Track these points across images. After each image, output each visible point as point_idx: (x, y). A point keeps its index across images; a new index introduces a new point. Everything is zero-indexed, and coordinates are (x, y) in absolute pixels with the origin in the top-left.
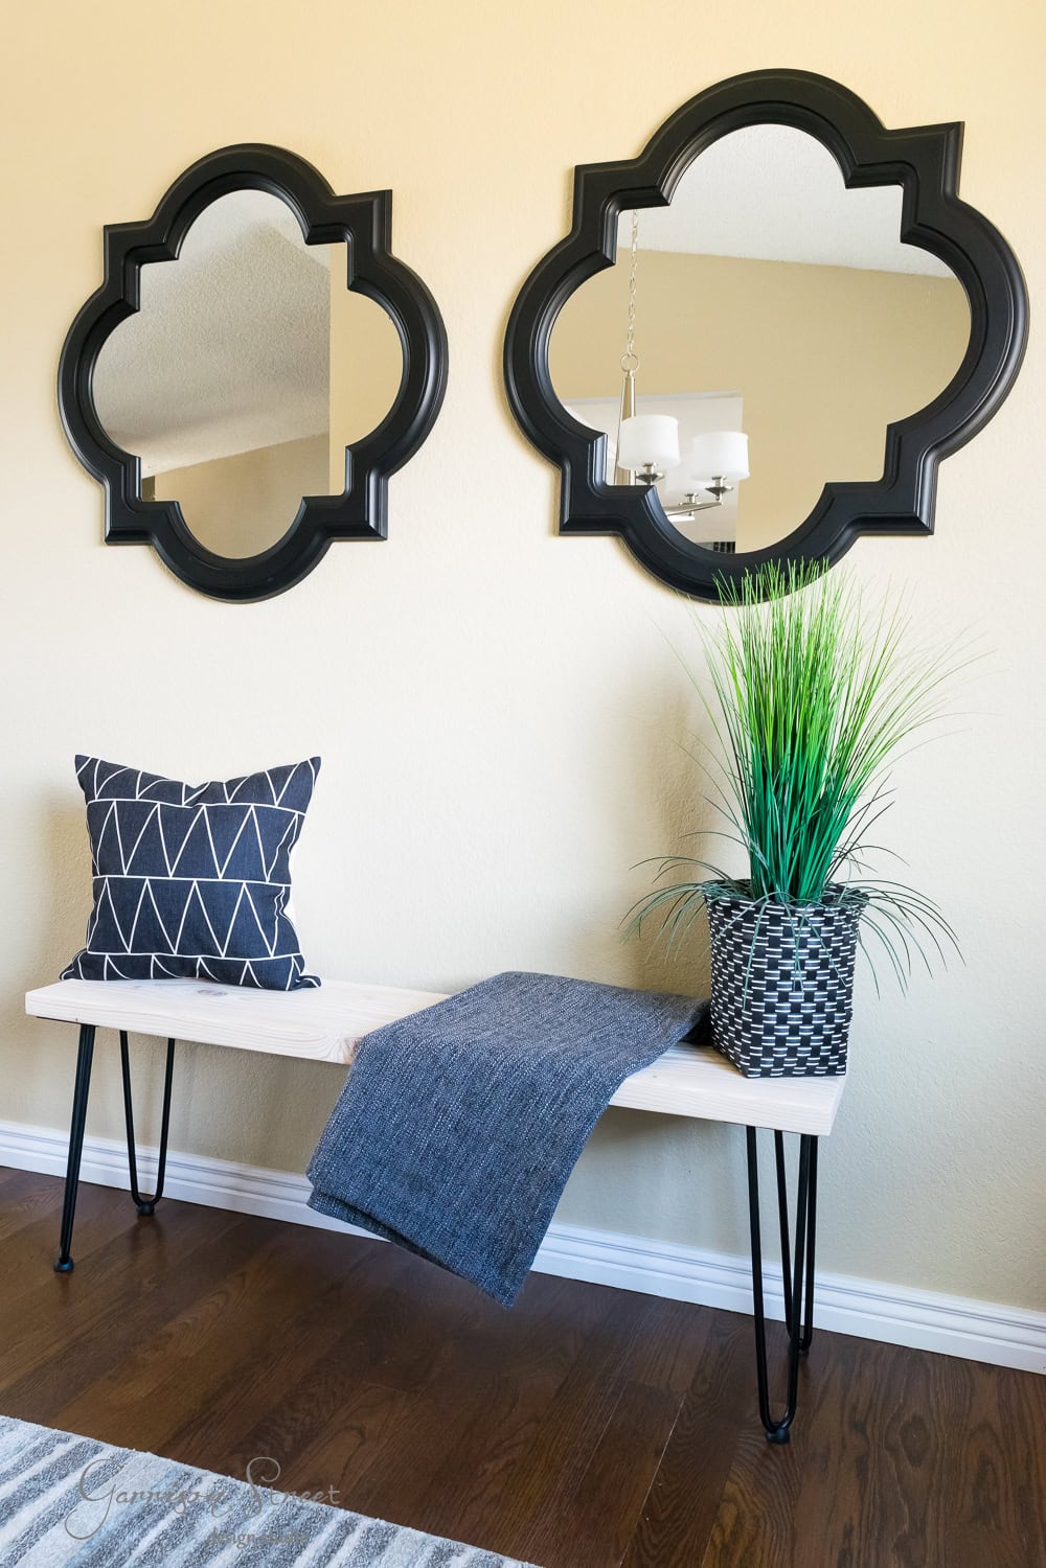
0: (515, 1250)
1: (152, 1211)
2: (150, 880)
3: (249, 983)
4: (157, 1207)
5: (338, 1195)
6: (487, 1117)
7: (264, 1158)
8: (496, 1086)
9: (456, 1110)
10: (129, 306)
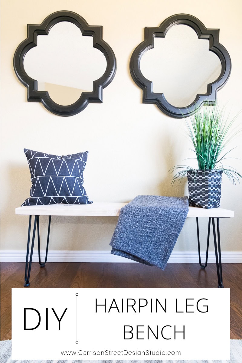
0: (166, 256)
1: (44, 266)
2: (52, 177)
3: (77, 203)
4: (45, 265)
5: (121, 249)
6: (158, 224)
7: (73, 248)
8: (159, 216)
9: (150, 224)
10: (35, 44)
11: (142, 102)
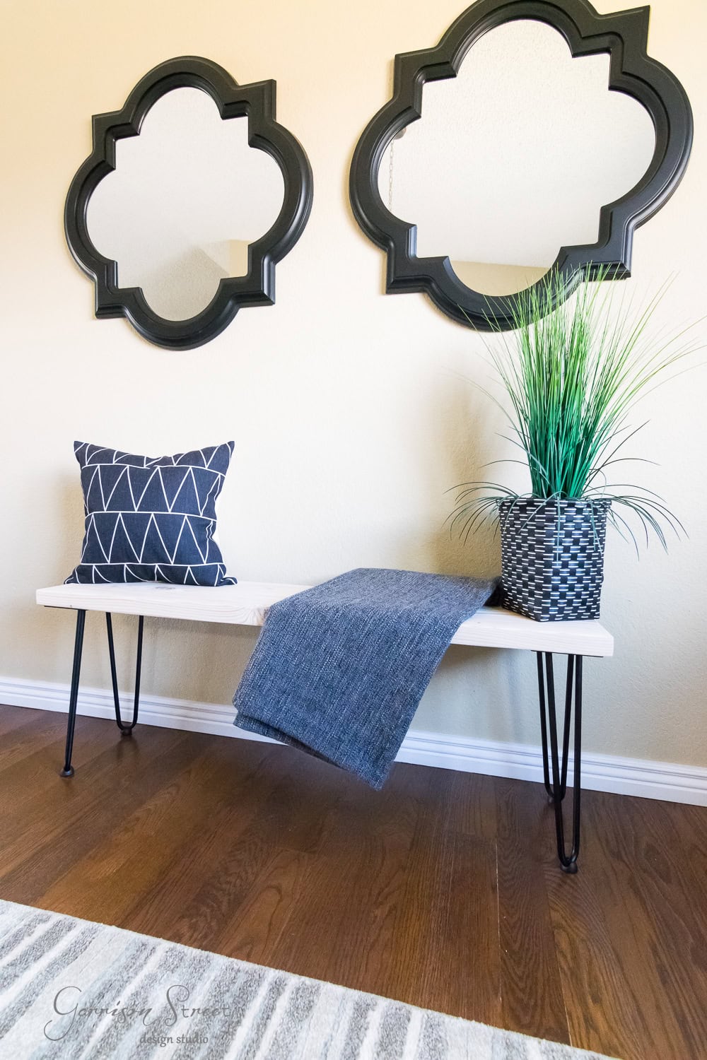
0: (383, 749)
1: (130, 733)
2: (122, 514)
3: (190, 582)
4: (133, 730)
5: (256, 716)
6: (362, 656)
7: (202, 696)
8: (368, 634)
9: (340, 653)
10: (109, 165)
11: (385, 291)
